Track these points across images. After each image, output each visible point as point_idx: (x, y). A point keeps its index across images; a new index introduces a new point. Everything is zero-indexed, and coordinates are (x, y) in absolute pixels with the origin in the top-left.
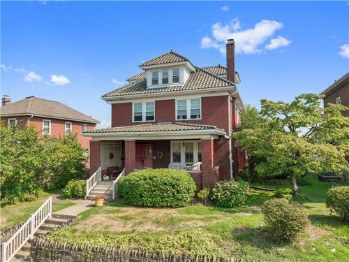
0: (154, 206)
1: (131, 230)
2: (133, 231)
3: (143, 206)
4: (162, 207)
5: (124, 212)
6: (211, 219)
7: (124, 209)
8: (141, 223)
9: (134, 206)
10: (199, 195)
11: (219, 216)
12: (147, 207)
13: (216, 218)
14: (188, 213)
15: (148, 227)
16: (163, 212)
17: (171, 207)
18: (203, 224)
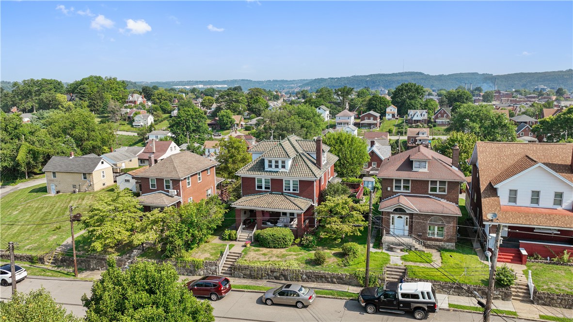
0: (275, 247)
1: (268, 260)
2: (269, 261)
3: (270, 247)
4: (279, 248)
5: (262, 251)
6: (299, 254)
7: (261, 249)
8: (271, 257)
9: (265, 247)
10: (295, 242)
11: (303, 253)
12: (271, 248)
13: (301, 254)
14: (290, 251)
15: (274, 259)
16: (279, 250)
17: (282, 248)
18: (295, 257)
